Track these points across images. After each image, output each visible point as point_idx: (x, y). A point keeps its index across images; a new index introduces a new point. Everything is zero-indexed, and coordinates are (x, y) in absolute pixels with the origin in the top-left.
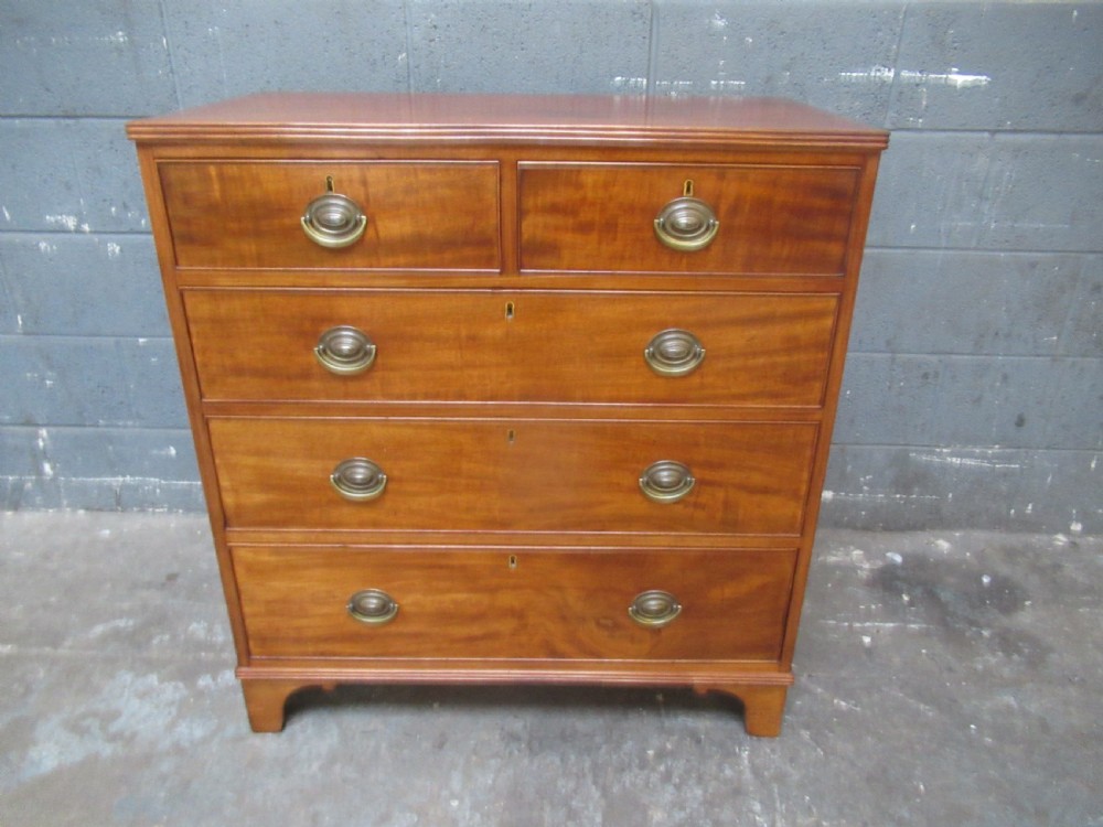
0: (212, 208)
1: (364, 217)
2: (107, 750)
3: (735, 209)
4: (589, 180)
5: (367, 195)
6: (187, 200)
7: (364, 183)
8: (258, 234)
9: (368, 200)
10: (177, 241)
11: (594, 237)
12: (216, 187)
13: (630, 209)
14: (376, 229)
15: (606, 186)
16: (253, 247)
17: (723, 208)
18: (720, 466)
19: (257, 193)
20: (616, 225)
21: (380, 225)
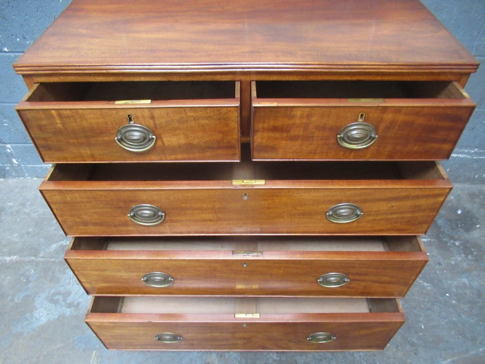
0: (57, 132)
1: (154, 137)
2: (68, 312)
3: (388, 128)
4: (298, 113)
5: (155, 124)
6: (41, 128)
7: (153, 118)
8: (89, 145)
9: (156, 128)
10: (40, 149)
11: (297, 143)
12: (58, 121)
13: (323, 128)
14: (162, 141)
15: (309, 116)
16: (88, 152)
17: (382, 126)
18: (366, 274)
19: (85, 124)
20: (313, 137)
21: (165, 139)
